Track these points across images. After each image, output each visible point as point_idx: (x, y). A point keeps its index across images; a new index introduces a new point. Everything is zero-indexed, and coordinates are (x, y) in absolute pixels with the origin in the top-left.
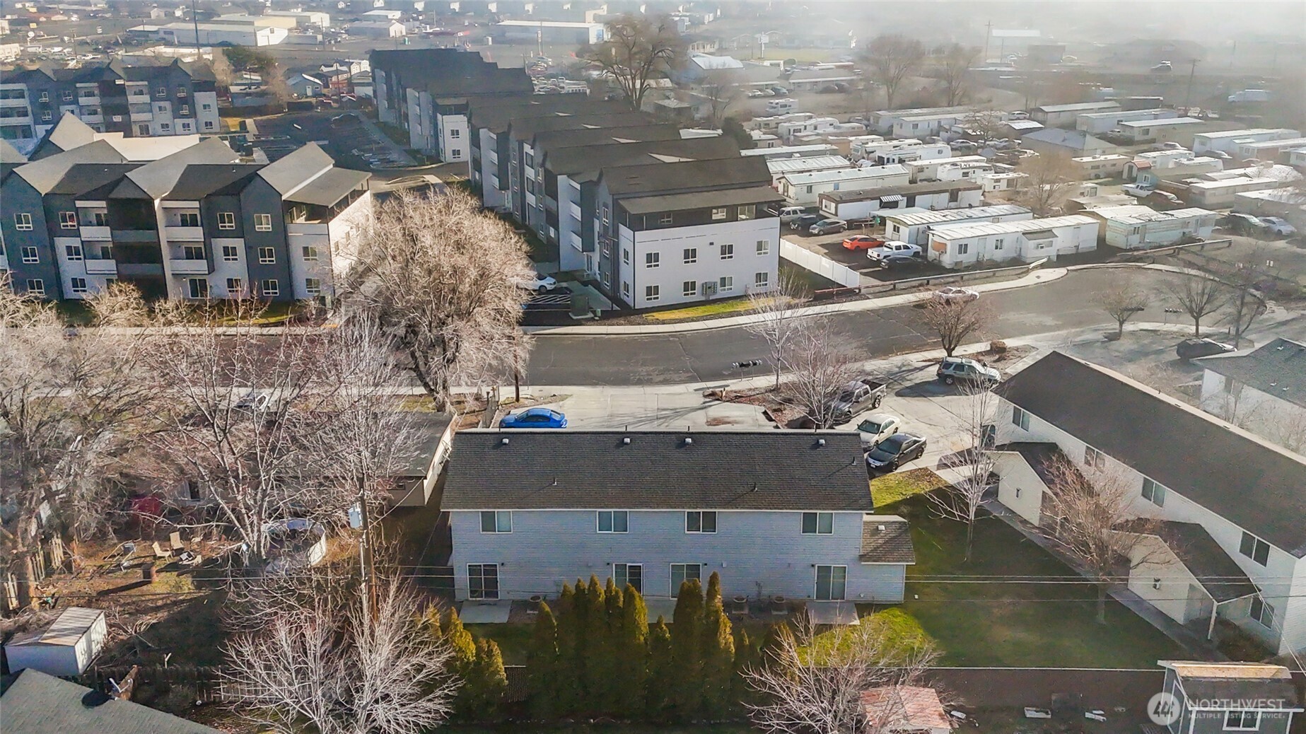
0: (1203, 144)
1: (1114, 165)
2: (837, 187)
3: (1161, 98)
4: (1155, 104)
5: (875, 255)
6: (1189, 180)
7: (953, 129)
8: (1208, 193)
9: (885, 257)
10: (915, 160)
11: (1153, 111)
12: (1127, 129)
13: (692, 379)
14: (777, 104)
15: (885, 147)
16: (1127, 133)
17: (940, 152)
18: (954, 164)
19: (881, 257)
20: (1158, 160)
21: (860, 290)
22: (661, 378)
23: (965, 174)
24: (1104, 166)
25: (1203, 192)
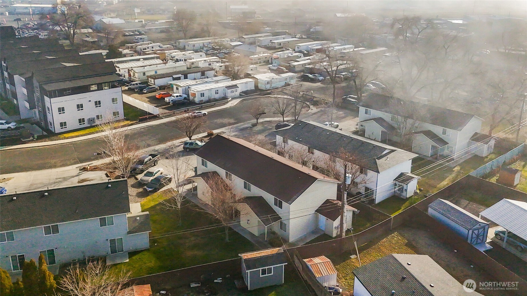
0: (298, 48)
1: (266, 58)
2: (156, 72)
3: (287, 31)
4: (285, 33)
5: (168, 100)
6: (290, 62)
7: (209, 46)
8: (296, 67)
9: (172, 101)
10: (191, 59)
11: (283, 36)
12: (273, 44)
13: (75, 163)
14: (138, 38)
15: (179, 55)
16: (273, 45)
17: (201, 56)
18: (205, 61)
19: (170, 101)
20: (282, 55)
21: (159, 116)
22: (61, 164)
23: (210, 64)
24: (262, 58)
25: (294, 66)
